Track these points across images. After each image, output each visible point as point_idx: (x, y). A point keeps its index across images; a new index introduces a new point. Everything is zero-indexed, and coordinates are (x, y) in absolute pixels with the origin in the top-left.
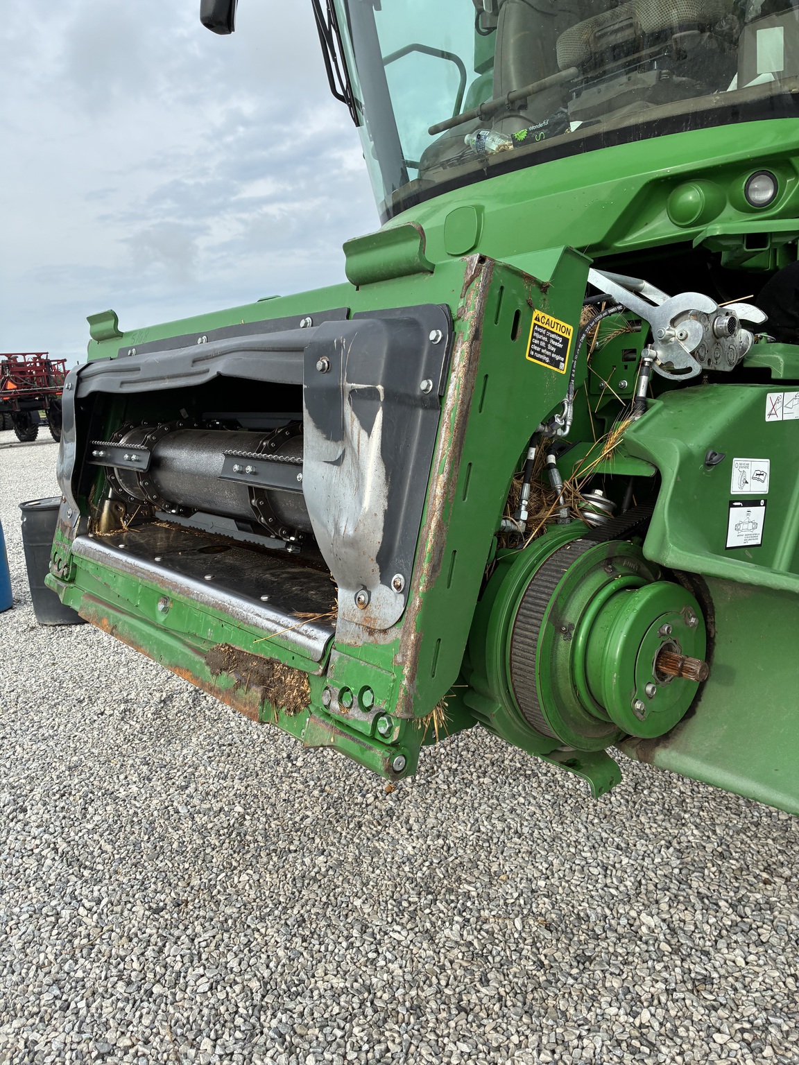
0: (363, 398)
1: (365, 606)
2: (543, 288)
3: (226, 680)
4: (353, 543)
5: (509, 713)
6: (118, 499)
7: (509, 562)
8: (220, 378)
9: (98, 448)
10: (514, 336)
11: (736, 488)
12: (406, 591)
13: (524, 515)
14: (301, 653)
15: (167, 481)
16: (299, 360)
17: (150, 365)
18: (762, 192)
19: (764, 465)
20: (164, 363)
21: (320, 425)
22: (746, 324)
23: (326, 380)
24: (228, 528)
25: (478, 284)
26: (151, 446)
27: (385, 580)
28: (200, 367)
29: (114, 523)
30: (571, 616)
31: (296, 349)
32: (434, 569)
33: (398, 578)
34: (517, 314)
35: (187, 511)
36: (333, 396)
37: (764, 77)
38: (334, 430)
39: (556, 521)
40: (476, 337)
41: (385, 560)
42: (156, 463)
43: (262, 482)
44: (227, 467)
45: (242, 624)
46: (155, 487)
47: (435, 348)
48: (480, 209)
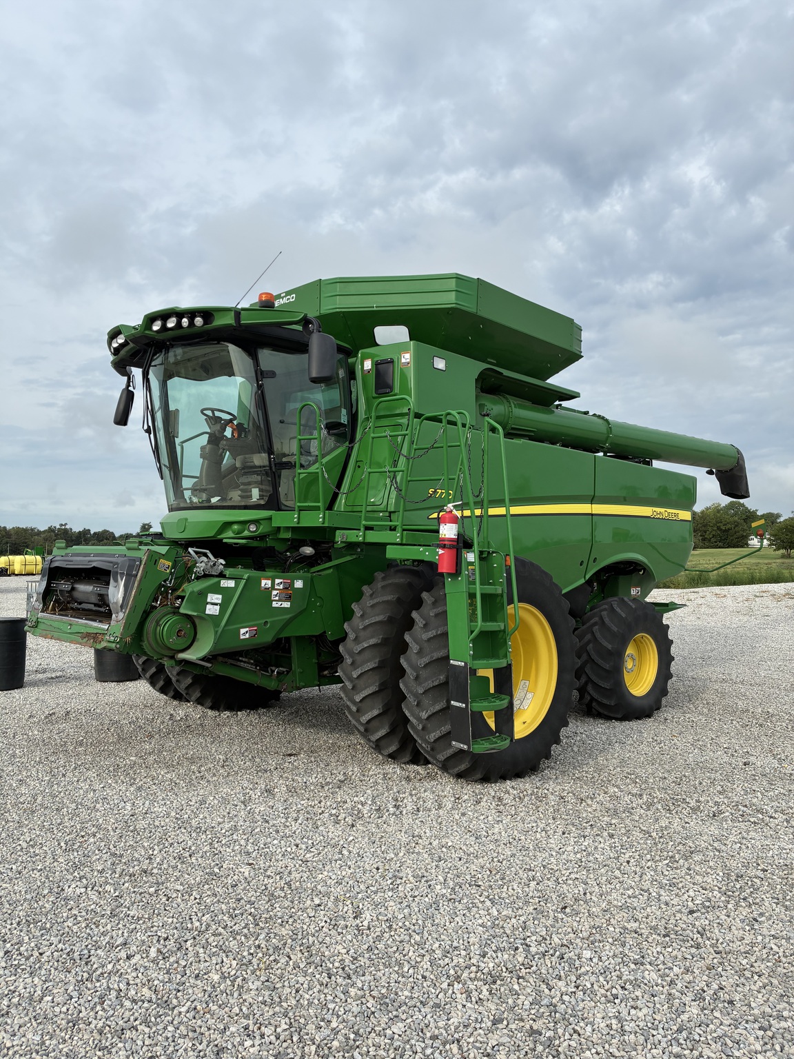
0: (122, 574)
1: (117, 617)
2: (163, 555)
3: (85, 640)
4: (116, 603)
5: (147, 644)
6: (56, 601)
7: (152, 612)
8: (94, 568)
9: (54, 584)
10: (155, 564)
11: (209, 600)
12: (124, 613)
13: (159, 603)
14: (103, 629)
15: (75, 594)
16: (112, 565)
17: (76, 561)
18: (253, 528)
19: (220, 596)
20: (80, 561)
21: (114, 579)
22: (221, 564)
23: (116, 570)
24: (92, 607)
25: (146, 554)
26: (72, 583)
27: (121, 611)
28: (90, 563)
29: (53, 609)
30: (161, 623)
31: (111, 563)
32: (130, 608)
33: (124, 610)
34: (156, 561)
35: (80, 603)
36: (117, 573)
37: (254, 500)
38: (116, 581)
39: (167, 604)
40: (145, 564)
41: (122, 607)
42: (73, 589)
43: (101, 592)
44: (93, 589)
45: (91, 627)
46: (71, 596)
47: (137, 565)
48: (186, 519)
